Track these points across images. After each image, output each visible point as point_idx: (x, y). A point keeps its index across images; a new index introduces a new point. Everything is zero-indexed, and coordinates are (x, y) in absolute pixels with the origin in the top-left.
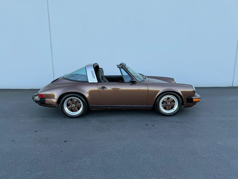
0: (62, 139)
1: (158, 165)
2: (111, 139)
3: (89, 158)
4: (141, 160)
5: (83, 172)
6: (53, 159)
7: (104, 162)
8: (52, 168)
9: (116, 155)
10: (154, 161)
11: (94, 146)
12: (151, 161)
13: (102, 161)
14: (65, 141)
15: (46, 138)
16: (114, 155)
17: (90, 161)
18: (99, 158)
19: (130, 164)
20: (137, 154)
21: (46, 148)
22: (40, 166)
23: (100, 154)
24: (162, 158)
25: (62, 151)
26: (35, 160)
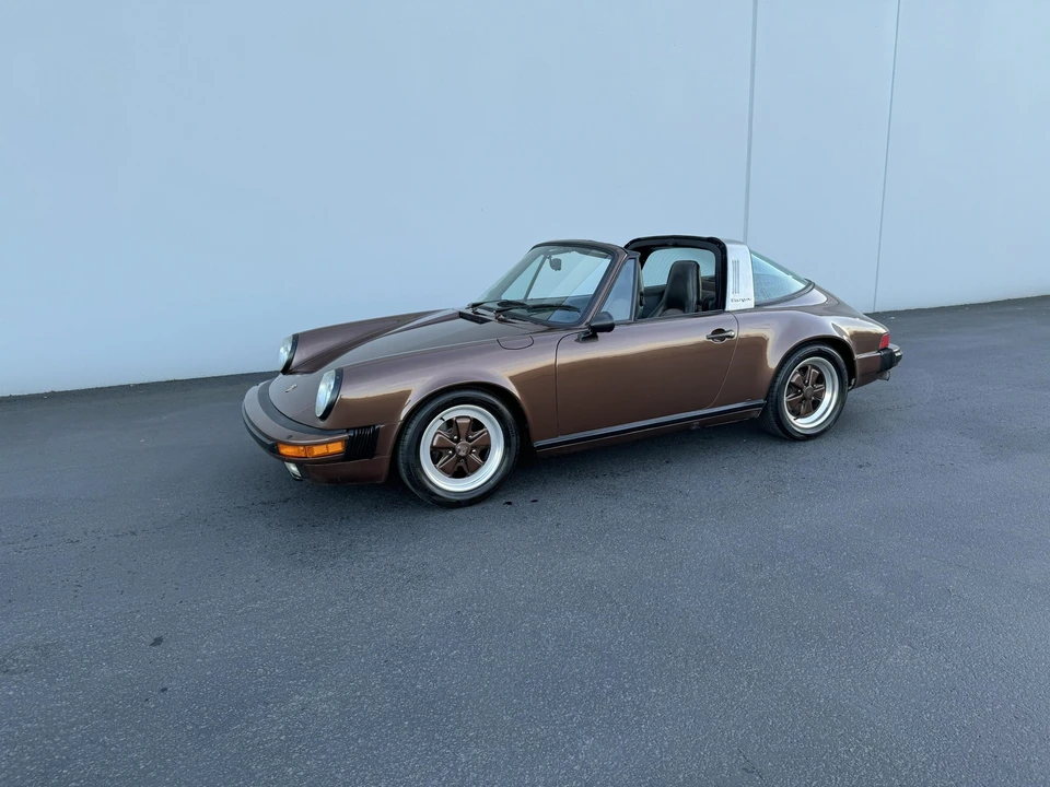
0: (135, 634)
1: (620, 644)
2: (382, 589)
3: (320, 687)
4: (547, 640)
5: (323, 751)
6: (133, 734)
7: (396, 687)
8: (152, 774)
9: (436, 649)
10: (597, 633)
11: (318, 632)
12: (591, 638)
13: (387, 687)
14: (158, 641)
15: (36, 648)
16: (428, 650)
17: (329, 698)
18: (365, 677)
19: (511, 668)
20: (521, 624)
21: (66, 694)
22: (77, 781)
23: (363, 661)
24: (624, 615)
25: (164, 690)
26: (31, 763)
